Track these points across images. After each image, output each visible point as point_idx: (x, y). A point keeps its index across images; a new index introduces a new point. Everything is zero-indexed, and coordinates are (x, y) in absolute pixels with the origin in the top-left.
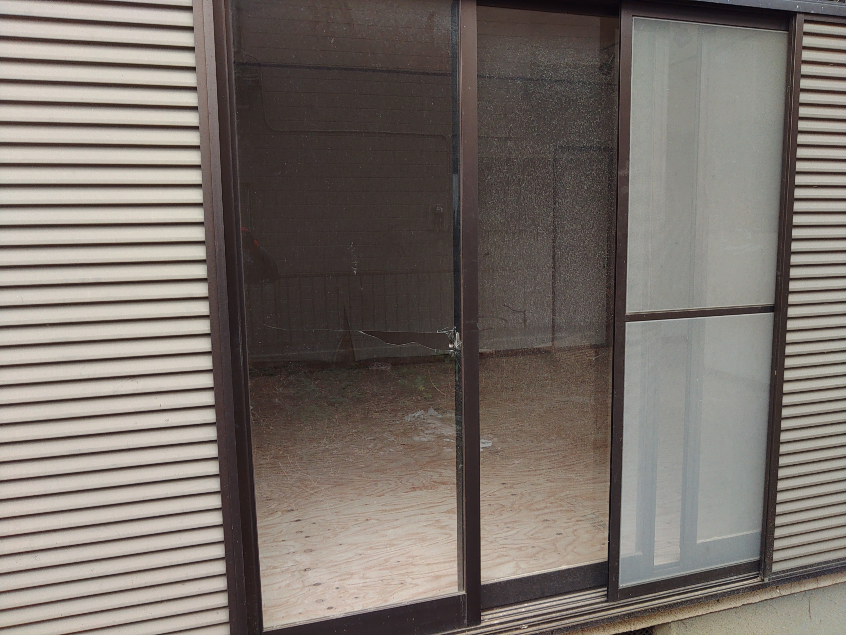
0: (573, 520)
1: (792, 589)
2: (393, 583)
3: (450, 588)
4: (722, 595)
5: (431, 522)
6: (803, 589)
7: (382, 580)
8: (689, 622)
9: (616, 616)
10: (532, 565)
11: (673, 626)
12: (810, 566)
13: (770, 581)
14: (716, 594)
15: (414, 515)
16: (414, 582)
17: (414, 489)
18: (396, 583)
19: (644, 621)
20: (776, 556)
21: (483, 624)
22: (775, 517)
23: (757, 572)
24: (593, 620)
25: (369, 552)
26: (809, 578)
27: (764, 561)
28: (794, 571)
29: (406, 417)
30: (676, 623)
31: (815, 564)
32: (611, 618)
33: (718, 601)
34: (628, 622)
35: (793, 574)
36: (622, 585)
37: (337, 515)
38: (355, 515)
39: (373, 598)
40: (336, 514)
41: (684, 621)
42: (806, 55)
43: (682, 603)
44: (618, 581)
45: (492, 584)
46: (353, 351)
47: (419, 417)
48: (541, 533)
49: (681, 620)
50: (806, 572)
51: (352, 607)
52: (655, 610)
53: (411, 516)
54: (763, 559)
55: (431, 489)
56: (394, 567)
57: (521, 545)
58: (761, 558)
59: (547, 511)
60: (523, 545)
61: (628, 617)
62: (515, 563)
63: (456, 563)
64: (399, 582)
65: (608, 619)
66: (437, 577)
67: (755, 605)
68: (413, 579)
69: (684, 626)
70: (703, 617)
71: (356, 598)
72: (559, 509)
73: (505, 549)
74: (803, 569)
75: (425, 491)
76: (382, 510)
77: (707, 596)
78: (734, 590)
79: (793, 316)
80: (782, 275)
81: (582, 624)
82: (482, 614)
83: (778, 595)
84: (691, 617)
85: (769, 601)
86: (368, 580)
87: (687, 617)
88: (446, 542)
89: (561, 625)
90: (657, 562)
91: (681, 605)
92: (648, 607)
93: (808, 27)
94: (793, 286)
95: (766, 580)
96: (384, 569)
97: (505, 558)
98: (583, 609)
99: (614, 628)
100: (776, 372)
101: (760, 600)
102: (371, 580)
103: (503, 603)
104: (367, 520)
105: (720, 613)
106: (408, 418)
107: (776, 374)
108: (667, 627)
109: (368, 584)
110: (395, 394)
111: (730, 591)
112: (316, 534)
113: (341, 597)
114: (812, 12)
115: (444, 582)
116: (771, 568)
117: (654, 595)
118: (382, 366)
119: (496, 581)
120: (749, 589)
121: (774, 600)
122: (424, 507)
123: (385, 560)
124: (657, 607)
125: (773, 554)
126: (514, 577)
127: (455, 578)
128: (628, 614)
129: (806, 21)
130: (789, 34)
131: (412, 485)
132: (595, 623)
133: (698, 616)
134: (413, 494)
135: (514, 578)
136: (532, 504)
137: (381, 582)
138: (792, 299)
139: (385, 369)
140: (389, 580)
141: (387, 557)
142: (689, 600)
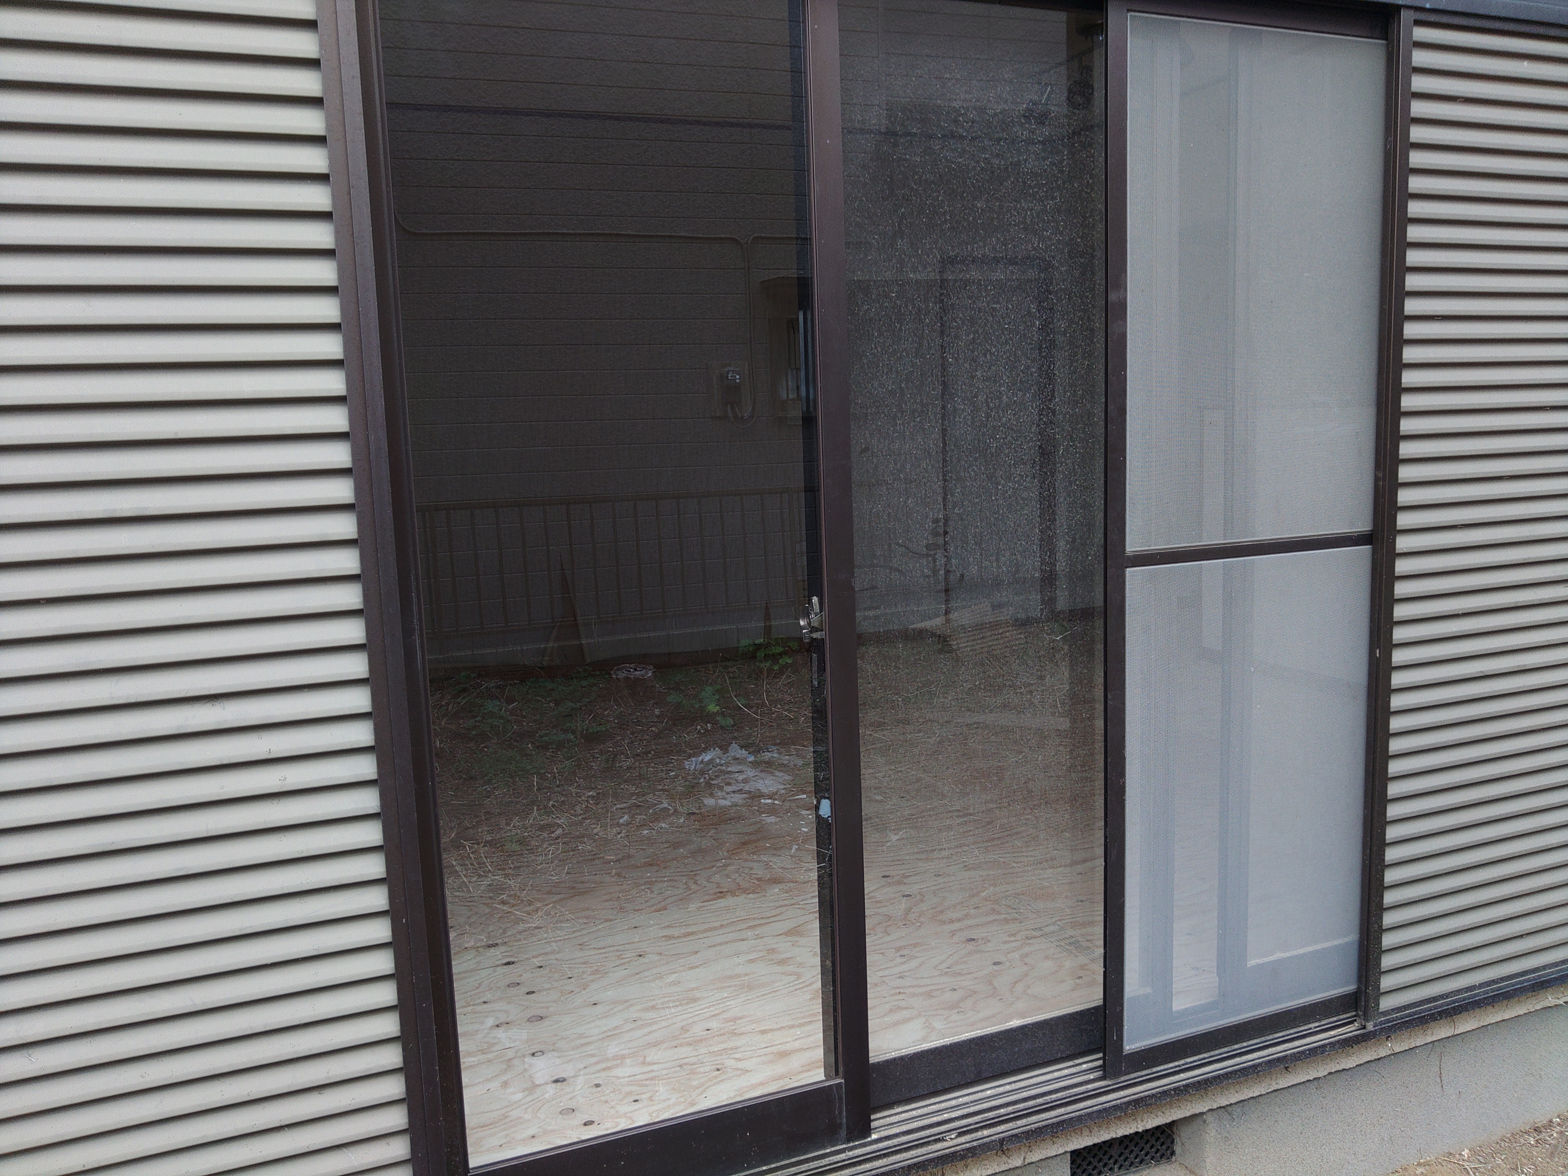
0: (1018, 937)
1: (1412, 1040)
2: (702, 1070)
3: (809, 1074)
4: (1295, 1057)
5: (761, 954)
6: (1430, 1039)
7: (681, 1066)
8: (1238, 1110)
9: (1114, 1106)
10: (956, 1022)
11: (1209, 1118)
12: (1442, 997)
13: (1377, 1028)
14: (1286, 1056)
15: (727, 943)
16: (740, 1065)
17: (721, 894)
18: (707, 1069)
19: (1160, 1113)
20: (1386, 982)
21: (874, 1136)
22: (1382, 913)
23: (1354, 1013)
24: (1073, 1115)
25: (651, 1015)
26: (1440, 1019)
27: (1366, 993)
28: (1416, 1007)
29: (686, 763)
30: (1215, 1113)
31: (1452, 992)
32: (1105, 1109)
33: (1286, 1068)
34: (1134, 1116)
35: (1415, 1013)
36: (1129, 1047)
37: (581, 949)
38: (615, 948)
39: (669, 1099)
40: (580, 947)
41: (1230, 1109)
42: (1419, 83)
43: (1227, 1076)
44: (1122, 1041)
45: (887, 1061)
46: (581, 644)
47: (711, 761)
48: (965, 963)
49: (1224, 1107)
50: (1435, 1007)
51: (630, 1118)
52: (1181, 1091)
53: (721, 944)
54: (1364, 988)
55: (754, 892)
56: (701, 1040)
57: (929, 988)
58: (1359, 988)
59: (970, 922)
60: (933, 988)
61: (1134, 1106)
62: (923, 1020)
63: (819, 1026)
64: (712, 1067)
65: (1100, 1111)
66: (783, 1055)
67: (1350, 1073)
68: (739, 1060)
69: (1229, 1117)
70: (1261, 1099)
71: (636, 1101)
72: (992, 918)
73: (901, 997)
74: (1430, 1002)
75: (744, 896)
76: (665, 936)
77: (1269, 1061)
78: (1316, 1048)
79: (1405, 550)
80: (1384, 476)
81: (1054, 1124)
82: (873, 1117)
83: (1389, 1053)
84: (1242, 1101)
85: (1373, 1064)
86: (655, 1067)
87: (1233, 1101)
88: (791, 989)
89: (1016, 1128)
90: (1179, 1004)
91: (1225, 1079)
92: (1169, 1087)
93: (1421, 34)
94: (1404, 496)
95: (1370, 1027)
96: (682, 1045)
97: (905, 1012)
98: (1054, 1096)
99: (1107, 1128)
100: (1378, 652)
101: (1358, 1063)
102: (660, 1066)
103: (908, 1096)
104: (640, 956)
105: (1291, 1090)
106: (691, 765)
107: (1378, 655)
108: (1199, 1121)
109: (653, 1074)
110: (663, 722)
111: (1309, 1050)
112: (548, 986)
113: (606, 1102)
114: (1428, 6)
115: (796, 1062)
116: (1379, 1005)
117: (1176, 1063)
118: (636, 670)
119: (894, 1055)
120: (1341, 1044)
121: (1381, 1062)
122: (745, 926)
123: (682, 1028)
124: (1183, 1086)
125: (1380, 979)
126: (926, 1046)
127: (819, 1053)
128: (1135, 1101)
129: (1418, 23)
130: (1387, 45)
131: (717, 887)
132: (1078, 1120)
133: (1253, 1098)
134: (722, 903)
135: (926, 1048)
136: (942, 912)
137: (678, 1069)
138: (1404, 520)
139: (643, 676)
140: (694, 1064)
141: (684, 1023)
142: (1239, 1070)
